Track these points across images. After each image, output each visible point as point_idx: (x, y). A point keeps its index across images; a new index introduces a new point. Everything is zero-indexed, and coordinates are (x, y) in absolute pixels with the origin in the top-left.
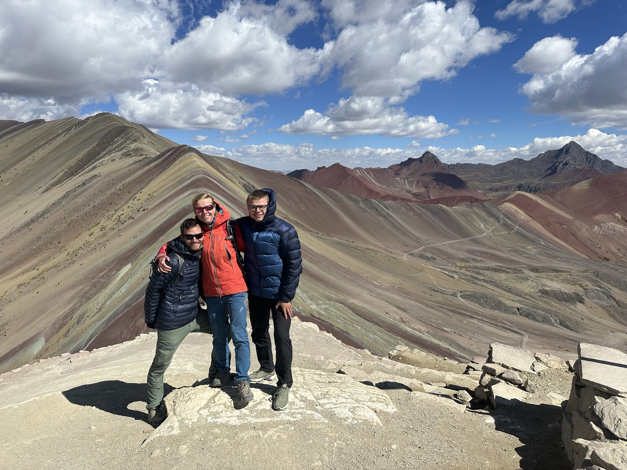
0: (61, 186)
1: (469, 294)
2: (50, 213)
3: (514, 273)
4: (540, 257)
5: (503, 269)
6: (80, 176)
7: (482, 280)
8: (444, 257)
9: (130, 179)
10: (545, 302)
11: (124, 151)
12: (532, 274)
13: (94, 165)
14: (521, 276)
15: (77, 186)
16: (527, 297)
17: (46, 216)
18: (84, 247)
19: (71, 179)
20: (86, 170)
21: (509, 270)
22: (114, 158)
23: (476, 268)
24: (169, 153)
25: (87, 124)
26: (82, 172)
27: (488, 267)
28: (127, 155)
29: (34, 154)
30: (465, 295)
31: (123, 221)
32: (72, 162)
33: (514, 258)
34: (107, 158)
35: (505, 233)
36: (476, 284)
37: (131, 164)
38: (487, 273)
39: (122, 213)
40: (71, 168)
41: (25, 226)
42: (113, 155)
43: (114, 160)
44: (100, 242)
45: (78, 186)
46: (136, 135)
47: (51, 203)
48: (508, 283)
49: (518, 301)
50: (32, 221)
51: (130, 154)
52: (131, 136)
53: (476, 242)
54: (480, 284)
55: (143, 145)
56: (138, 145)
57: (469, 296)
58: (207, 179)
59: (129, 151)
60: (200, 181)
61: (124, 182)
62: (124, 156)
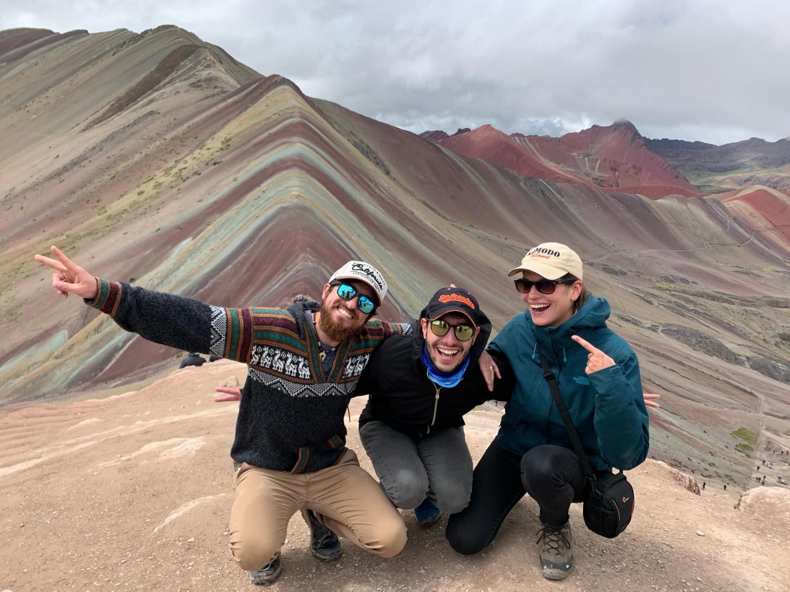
0: (105, 124)
1: (675, 329)
2: (88, 161)
3: (741, 305)
5: (725, 297)
6: (131, 112)
7: (692, 310)
9: (198, 119)
11: (193, 80)
12: (770, 310)
13: (150, 97)
14: (751, 310)
15: (126, 124)
16: (757, 342)
17: (82, 164)
18: (130, 210)
19: (120, 114)
20: (140, 104)
21: (734, 300)
22: (179, 90)
23: (684, 292)
24: (254, 86)
25: (145, 40)
26: (134, 107)
27: (703, 293)
28: (196, 85)
29: (72, 78)
30: (669, 330)
31: (184, 178)
32: (122, 91)
33: (743, 283)
34: (168, 89)
36: (683, 316)
37: (202, 100)
38: (701, 300)
39: (184, 166)
40: (119, 99)
41: (55, 175)
42: (178, 85)
43: (179, 92)
44: (152, 204)
45: (128, 126)
46: (210, 59)
47: (91, 147)
48: (730, 318)
49: (747, 346)
50: (65, 169)
51: (200, 86)
52: (202, 59)
54: (689, 316)
55: (220, 73)
56: (212, 72)
57: (675, 331)
58: (305, 126)
59: (199, 81)
60: (296, 127)
61: (190, 123)
62: (193, 87)
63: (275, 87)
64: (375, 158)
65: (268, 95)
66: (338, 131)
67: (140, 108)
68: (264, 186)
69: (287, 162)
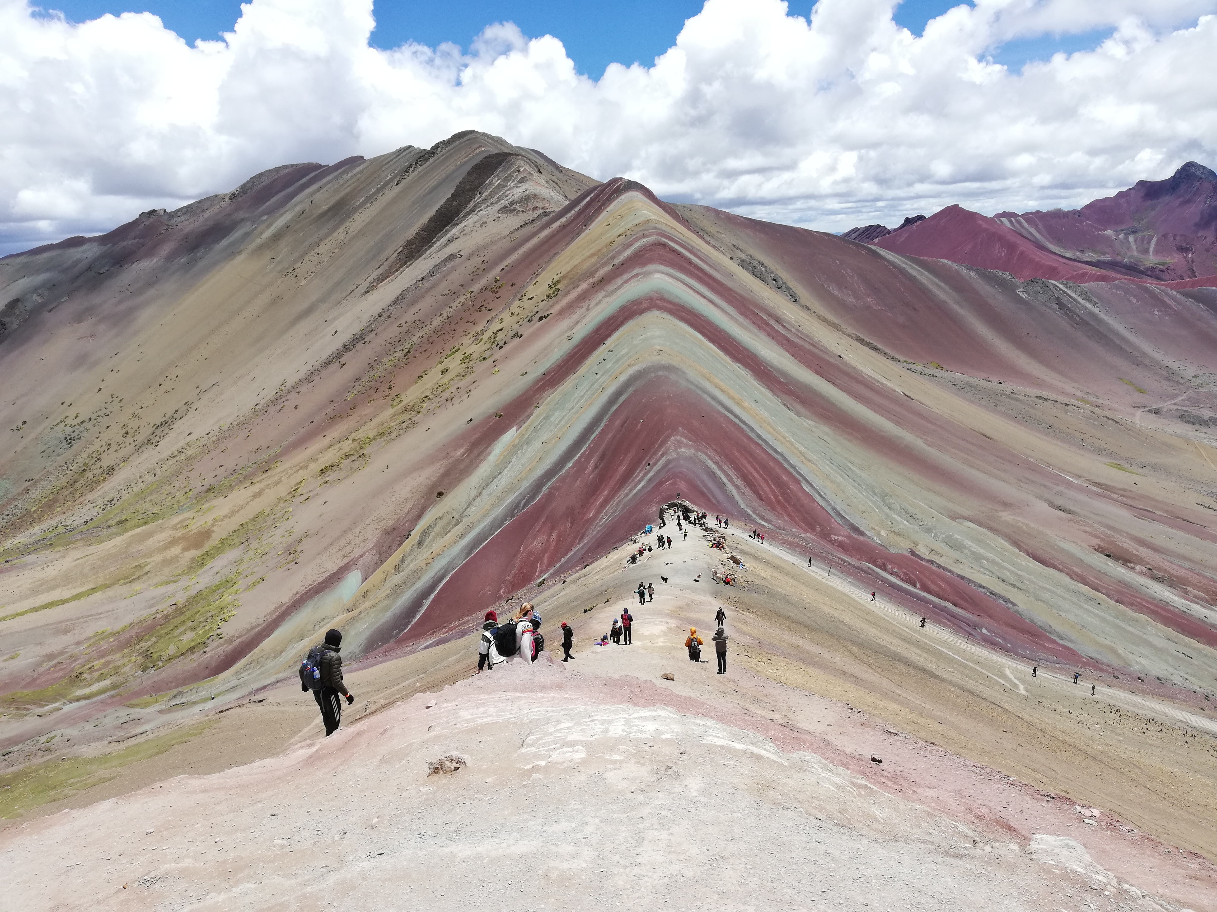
0: (392, 280)
2: (374, 333)
6: (424, 259)
11: (503, 203)
13: (448, 236)
15: (420, 278)
17: (367, 339)
18: (431, 397)
19: (411, 265)
20: (435, 246)
22: (485, 220)
24: (589, 198)
25: (436, 157)
26: (429, 252)
28: (508, 210)
29: (347, 224)
31: (501, 344)
32: (411, 232)
34: (471, 220)
37: (518, 229)
39: (500, 326)
40: (409, 243)
41: (334, 358)
42: (484, 212)
43: (485, 223)
44: (460, 385)
45: (422, 279)
46: (525, 170)
47: (376, 314)
50: (346, 348)
51: (515, 209)
52: (514, 172)
55: (539, 188)
56: (529, 187)
58: (665, 245)
59: (512, 203)
60: (650, 250)
61: (503, 265)
62: (503, 213)
63: (618, 197)
64: (774, 280)
65: (608, 209)
66: (714, 247)
67: (436, 253)
68: (610, 342)
69: (641, 303)
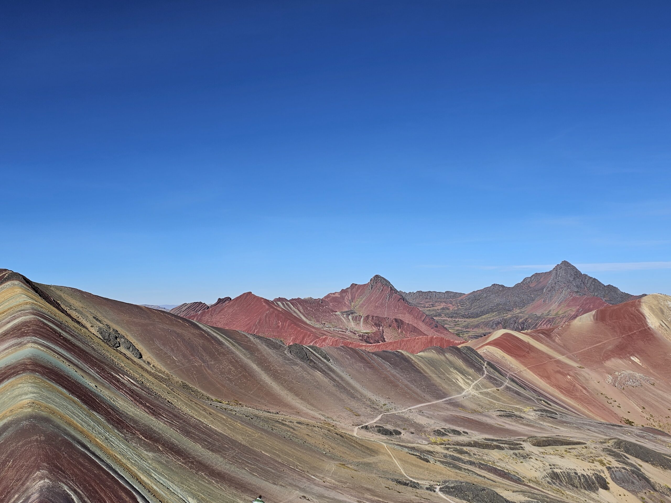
1: (453, 485)
3: (511, 449)
4: (542, 423)
5: (495, 443)
7: (467, 462)
8: (412, 430)
10: (558, 491)
12: (536, 450)
14: (519, 453)
16: (531, 485)
21: (503, 445)
23: (458, 444)
27: (474, 442)
30: (447, 487)
33: (507, 426)
35: (492, 389)
36: (460, 469)
38: (474, 450)
48: (503, 465)
49: (521, 491)
53: (455, 404)
54: (465, 469)
57: (452, 488)
58: (40, 323)
60: (27, 326)
